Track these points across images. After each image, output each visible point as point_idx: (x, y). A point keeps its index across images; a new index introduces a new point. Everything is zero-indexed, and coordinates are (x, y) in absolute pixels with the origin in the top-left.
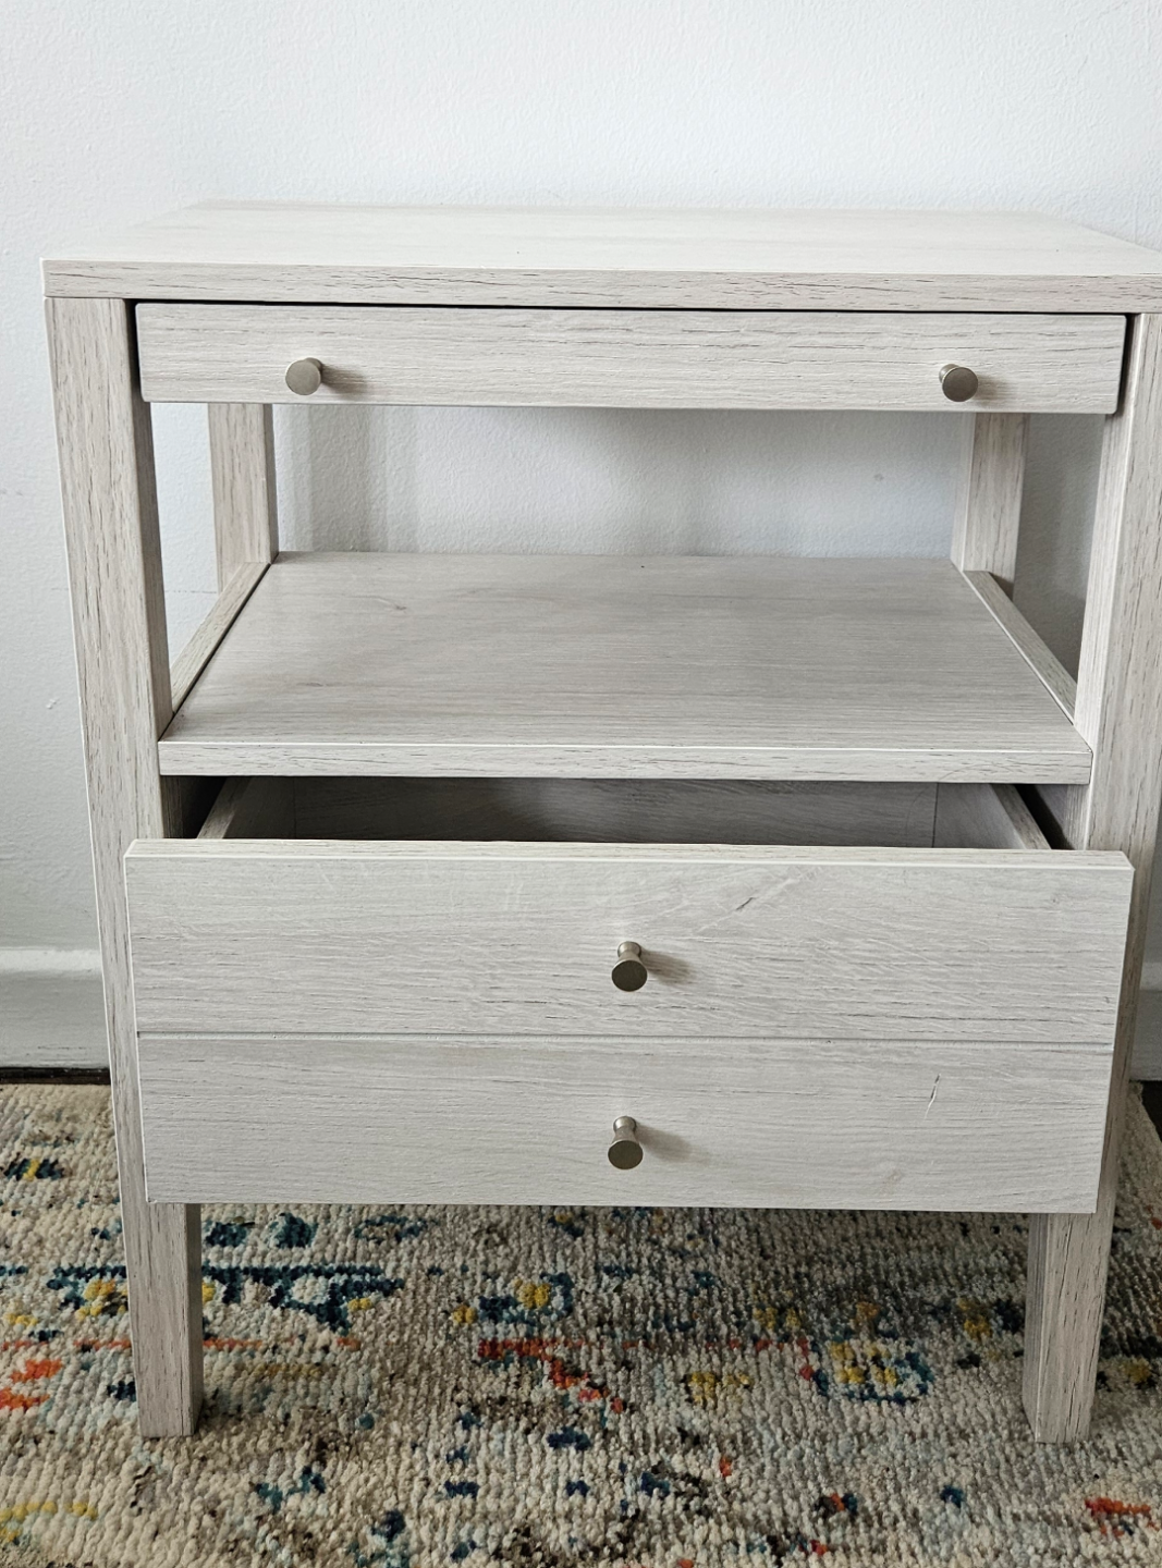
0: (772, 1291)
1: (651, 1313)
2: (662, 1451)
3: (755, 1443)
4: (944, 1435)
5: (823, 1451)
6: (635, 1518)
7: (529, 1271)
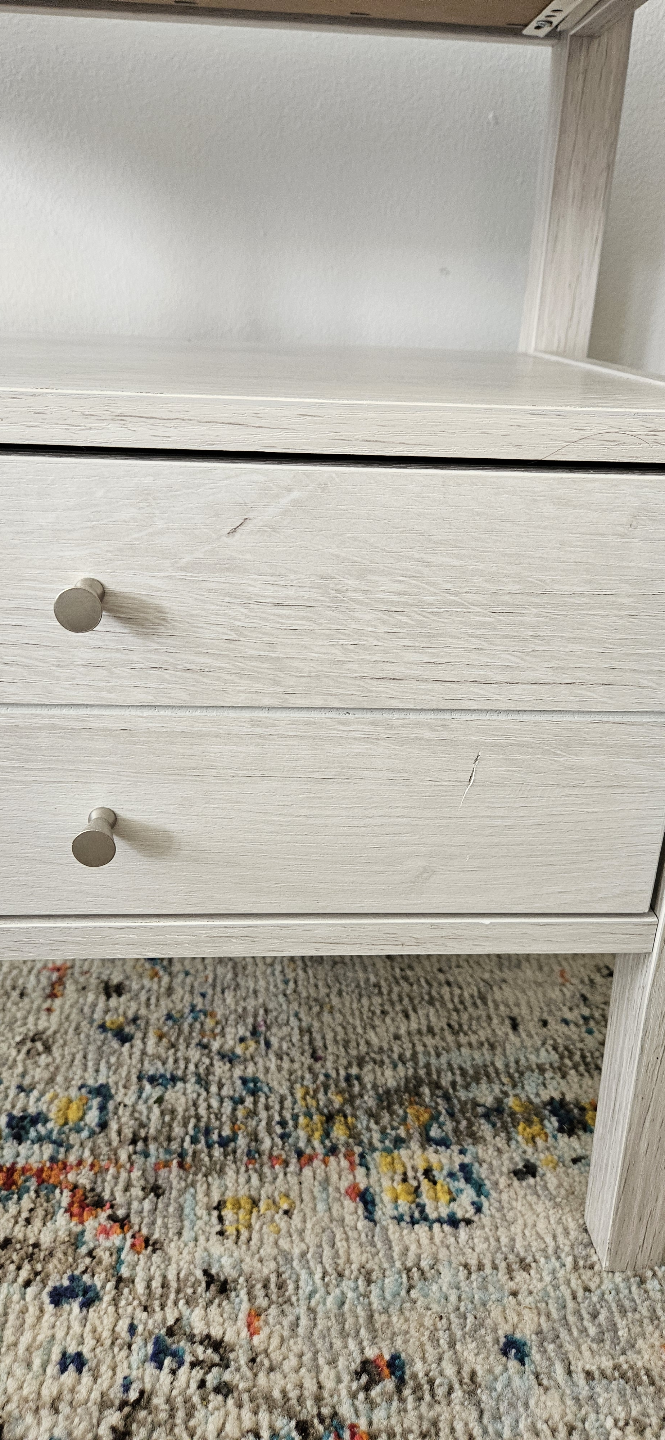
0: (321, 1096)
1: (191, 1126)
2: (182, 1303)
3: (291, 1287)
4: (502, 1266)
5: (367, 1295)
6: (138, 1401)
7: (68, 1080)
